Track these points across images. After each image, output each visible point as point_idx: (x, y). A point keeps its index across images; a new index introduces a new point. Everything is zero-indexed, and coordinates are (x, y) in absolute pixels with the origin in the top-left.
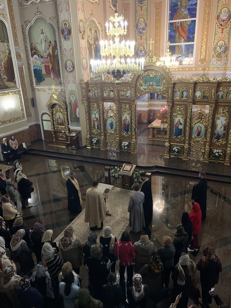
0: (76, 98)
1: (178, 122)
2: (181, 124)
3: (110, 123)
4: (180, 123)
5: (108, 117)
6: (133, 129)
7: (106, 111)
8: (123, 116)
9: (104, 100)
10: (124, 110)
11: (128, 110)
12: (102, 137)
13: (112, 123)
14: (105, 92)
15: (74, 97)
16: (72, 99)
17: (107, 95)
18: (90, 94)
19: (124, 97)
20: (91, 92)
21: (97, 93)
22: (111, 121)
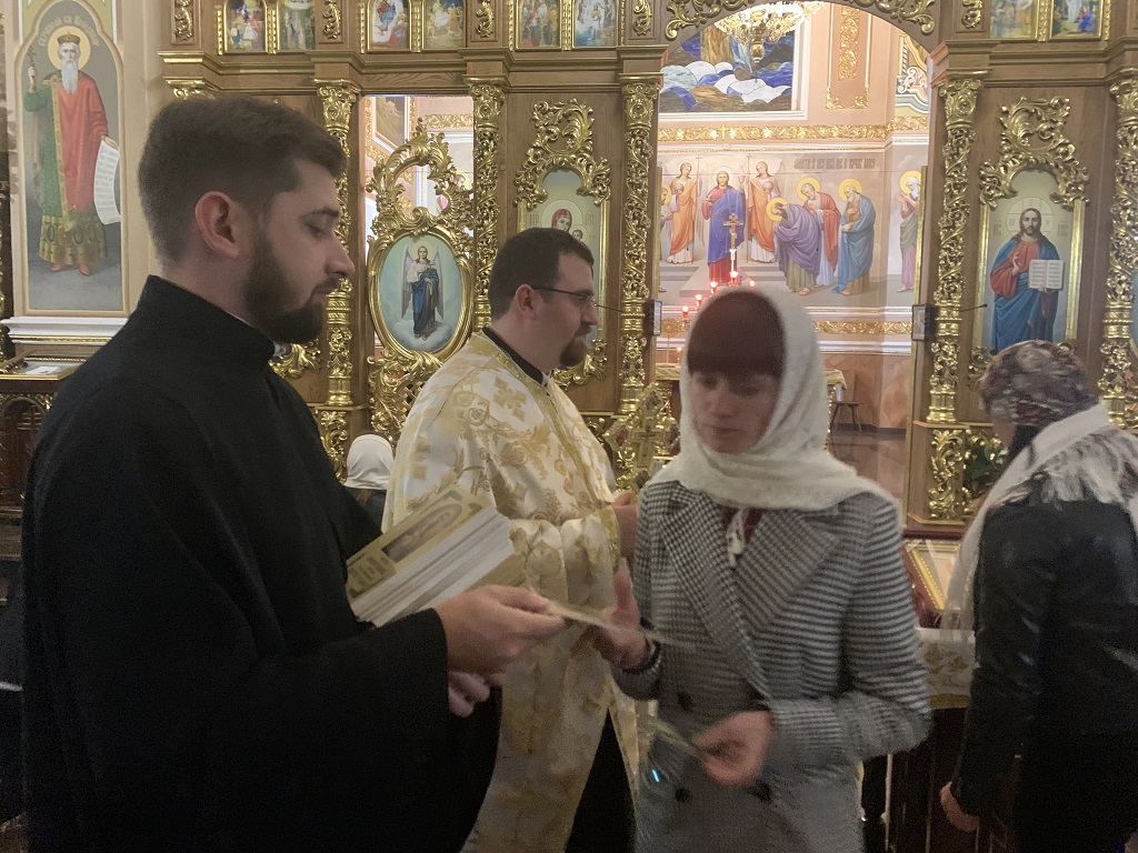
0: (101, 52)
1: (1026, 238)
2: (1049, 251)
3: (413, 277)
4: (1043, 241)
5: (394, 225)
6: (634, 310)
7: (377, 171)
8: (535, 206)
9: (370, 71)
10: (548, 153)
11: (586, 151)
12: (333, 398)
13: (427, 280)
14: (379, 11)
15: (77, 40)
16: (57, 63)
17: (400, 35)
18: (235, 34)
19: (553, 46)
20: (246, 18)
21: (309, 23)
22: (418, 261)
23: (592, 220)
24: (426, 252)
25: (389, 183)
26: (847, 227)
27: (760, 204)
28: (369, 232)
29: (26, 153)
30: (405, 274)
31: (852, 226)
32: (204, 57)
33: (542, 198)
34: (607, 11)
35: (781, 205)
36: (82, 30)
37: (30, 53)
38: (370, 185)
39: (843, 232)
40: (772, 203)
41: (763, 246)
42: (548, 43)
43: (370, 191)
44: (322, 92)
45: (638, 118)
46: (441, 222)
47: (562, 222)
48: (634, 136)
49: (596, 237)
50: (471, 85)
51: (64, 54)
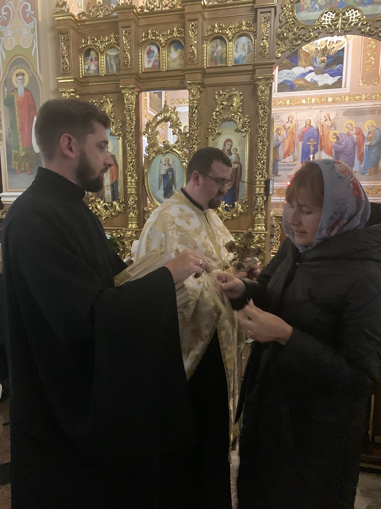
0: (33, 79)
3: (163, 172)
5: (155, 149)
6: (260, 184)
7: (148, 125)
8: (216, 138)
9: (144, 81)
10: (222, 114)
11: (239, 112)
12: (130, 225)
13: (169, 173)
14: (147, 53)
15: (23, 75)
16: (16, 85)
17: (156, 64)
18: (87, 68)
19: (224, 65)
20: (91, 60)
21: (117, 61)
22: (165, 165)
23: (242, 143)
24: (169, 160)
25: (153, 130)
26: (368, 143)
27: (326, 133)
28: (144, 153)
29: (5, 124)
30: (160, 171)
31: (371, 143)
32: (74, 79)
33: (219, 134)
34: (249, 46)
35: (336, 134)
36: (25, 70)
37: (6, 82)
38: (145, 132)
39: (366, 146)
40: (332, 133)
41: (327, 153)
42: (222, 62)
43: (144, 134)
44: (123, 92)
45: (262, 96)
46: (175, 147)
47: (228, 145)
48: (261, 104)
49: (243, 151)
50: (187, 85)
51: (18, 81)
